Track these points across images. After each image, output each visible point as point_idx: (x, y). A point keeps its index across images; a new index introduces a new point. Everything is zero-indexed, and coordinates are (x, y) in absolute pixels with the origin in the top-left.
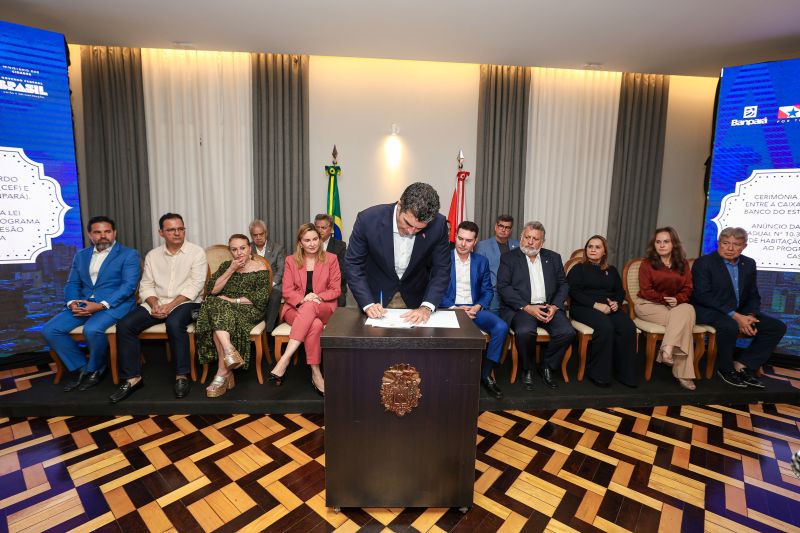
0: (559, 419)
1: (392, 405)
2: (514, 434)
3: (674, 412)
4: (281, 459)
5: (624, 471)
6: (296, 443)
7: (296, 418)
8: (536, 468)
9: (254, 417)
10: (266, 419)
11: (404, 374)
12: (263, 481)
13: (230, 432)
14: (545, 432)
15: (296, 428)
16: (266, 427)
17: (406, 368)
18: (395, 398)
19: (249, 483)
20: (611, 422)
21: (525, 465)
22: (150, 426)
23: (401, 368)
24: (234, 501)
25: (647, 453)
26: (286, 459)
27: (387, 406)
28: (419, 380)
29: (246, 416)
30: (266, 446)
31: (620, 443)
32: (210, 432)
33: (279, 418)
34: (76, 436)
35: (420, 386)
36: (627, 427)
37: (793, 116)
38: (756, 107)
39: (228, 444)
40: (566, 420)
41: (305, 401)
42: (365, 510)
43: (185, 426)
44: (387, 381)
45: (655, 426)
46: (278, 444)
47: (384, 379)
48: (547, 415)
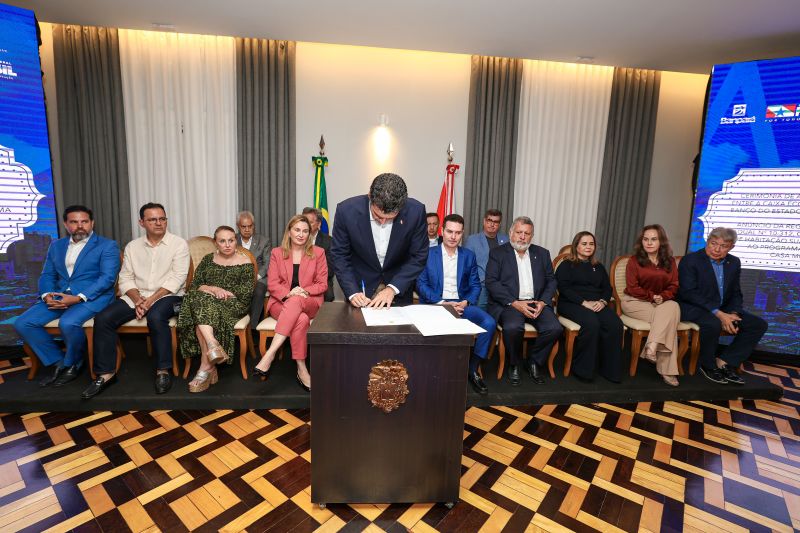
0: (545, 414)
1: (379, 401)
2: (500, 430)
3: (657, 408)
4: (266, 455)
5: (607, 466)
6: (282, 439)
7: (281, 413)
8: (522, 463)
9: (238, 413)
10: (251, 415)
11: (393, 370)
12: (247, 478)
13: (213, 428)
14: (531, 428)
15: (282, 423)
16: (250, 423)
17: (394, 364)
18: (383, 394)
19: (233, 480)
20: (595, 417)
21: (511, 461)
22: (131, 423)
23: (388, 364)
24: (217, 497)
25: (631, 448)
26: (271, 455)
27: (374, 402)
28: (406, 377)
29: (230, 412)
30: (251, 441)
31: (604, 438)
32: (193, 428)
33: (264, 413)
34: (53, 433)
35: (407, 382)
36: (611, 423)
37: (780, 116)
38: (745, 106)
39: (211, 440)
40: (551, 415)
41: (290, 396)
42: (351, 505)
43: (167, 422)
44: (374, 377)
45: (638, 422)
46: (263, 440)
47: (372, 375)
48: (533, 411)
